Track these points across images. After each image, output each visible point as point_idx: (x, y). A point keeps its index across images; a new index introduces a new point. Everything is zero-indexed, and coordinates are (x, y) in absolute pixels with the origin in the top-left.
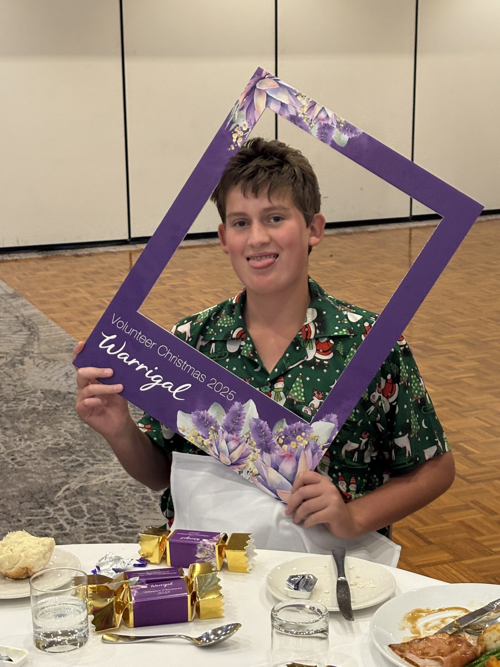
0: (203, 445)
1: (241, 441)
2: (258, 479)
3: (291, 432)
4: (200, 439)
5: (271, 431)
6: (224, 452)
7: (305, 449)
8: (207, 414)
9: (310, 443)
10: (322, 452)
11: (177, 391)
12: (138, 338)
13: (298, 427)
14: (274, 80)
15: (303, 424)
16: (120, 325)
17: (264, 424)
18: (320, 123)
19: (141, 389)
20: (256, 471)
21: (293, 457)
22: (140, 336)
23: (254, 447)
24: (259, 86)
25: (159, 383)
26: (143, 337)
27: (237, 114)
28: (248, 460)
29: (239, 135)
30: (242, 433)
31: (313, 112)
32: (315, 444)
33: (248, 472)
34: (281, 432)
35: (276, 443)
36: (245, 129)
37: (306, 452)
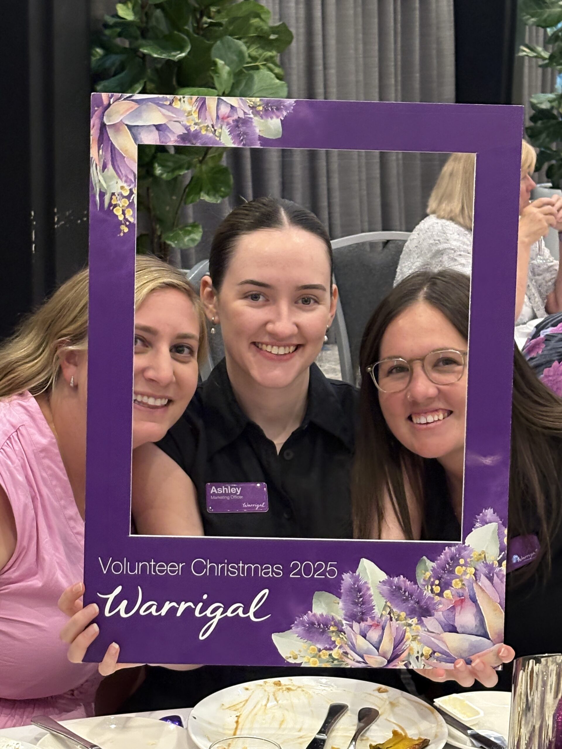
0: (334, 659)
1: (382, 624)
2: (437, 659)
3: (444, 568)
4: (325, 655)
5: (416, 583)
6: (368, 652)
7: (476, 580)
8: (314, 615)
9: (478, 567)
10: (501, 570)
11: (252, 609)
12: (155, 571)
13: (448, 555)
14: (125, 99)
15: (453, 549)
16: (117, 568)
17: (401, 580)
18: (228, 124)
19: (201, 638)
20: (427, 650)
21: (466, 600)
22: (155, 566)
23: (405, 619)
24: (109, 121)
25: (222, 614)
26: (159, 566)
27: (101, 178)
28: (408, 643)
29: (123, 206)
30: (377, 611)
31: (207, 114)
32: (486, 565)
33: (417, 658)
34: (430, 578)
35: (432, 595)
36: (126, 194)
37: (480, 584)
